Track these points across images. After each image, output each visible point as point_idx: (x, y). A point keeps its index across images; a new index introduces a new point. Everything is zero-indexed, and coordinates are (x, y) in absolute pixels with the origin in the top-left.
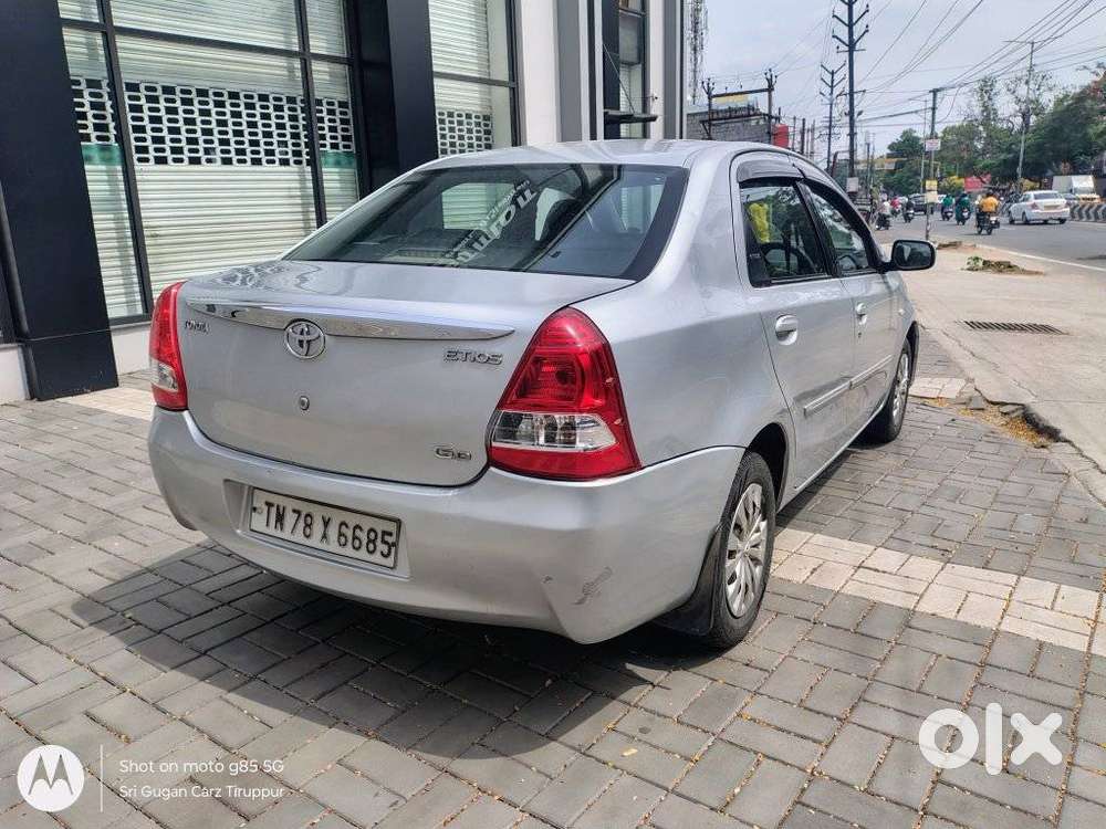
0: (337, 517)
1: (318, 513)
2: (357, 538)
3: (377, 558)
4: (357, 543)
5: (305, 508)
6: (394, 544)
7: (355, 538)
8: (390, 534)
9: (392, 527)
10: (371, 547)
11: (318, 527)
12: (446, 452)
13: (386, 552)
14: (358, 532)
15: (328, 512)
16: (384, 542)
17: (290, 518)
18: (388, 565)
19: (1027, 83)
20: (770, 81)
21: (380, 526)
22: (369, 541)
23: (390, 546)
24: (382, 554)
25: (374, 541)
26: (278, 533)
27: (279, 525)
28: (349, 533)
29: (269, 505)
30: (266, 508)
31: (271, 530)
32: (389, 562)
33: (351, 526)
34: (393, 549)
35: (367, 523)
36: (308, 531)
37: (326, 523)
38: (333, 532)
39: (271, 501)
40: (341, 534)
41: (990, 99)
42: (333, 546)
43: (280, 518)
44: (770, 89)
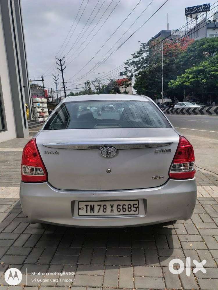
0: (116, 204)
1: (108, 204)
2: (124, 208)
3: (132, 212)
4: (124, 210)
5: (102, 204)
6: (138, 207)
7: (123, 208)
8: (136, 204)
9: (136, 202)
10: (130, 210)
11: (109, 208)
12: (156, 178)
13: (135, 210)
14: (124, 206)
15: (112, 203)
16: (134, 207)
17: (96, 208)
18: (137, 213)
19: (96, 82)
20: (42, 78)
21: (132, 203)
22: (129, 208)
23: (136, 208)
24: (134, 211)
25: (130, 208)
26: (92, 214)
27: (92, 211)
28: (121, 207)
29: (87, 206)
30: (85, 207)
31: (89, 213)
32: (137, 212)
33: (122, 205)
34: (138, 209)
35: (127, 203)
36: (105, 210)
37: (112, 206)
38: (115, 208)
39: (87, 204)
40: (118, 208)
41: (89, 85)
42: (116, 212)
43: (92, 209)
44: (43, 80)
